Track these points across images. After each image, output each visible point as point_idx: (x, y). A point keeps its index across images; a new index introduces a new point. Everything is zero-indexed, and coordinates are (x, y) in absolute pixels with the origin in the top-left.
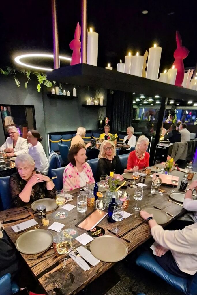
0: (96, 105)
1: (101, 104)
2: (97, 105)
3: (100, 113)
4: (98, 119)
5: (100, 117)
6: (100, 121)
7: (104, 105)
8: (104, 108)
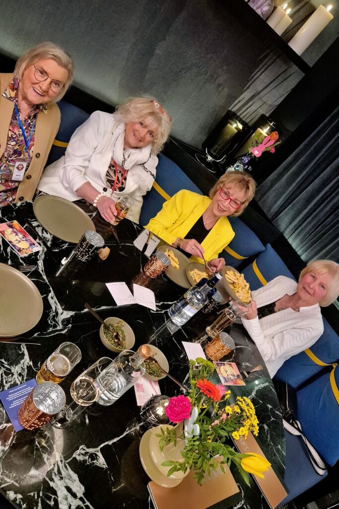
0: (272, 23)
1: (299, 44)
2: (279, 31)
3: (262, 79)
4: (232, 98)
5: (246, 95)
6: (231, 116)
7: (306, 60)
8: (295, 68)
